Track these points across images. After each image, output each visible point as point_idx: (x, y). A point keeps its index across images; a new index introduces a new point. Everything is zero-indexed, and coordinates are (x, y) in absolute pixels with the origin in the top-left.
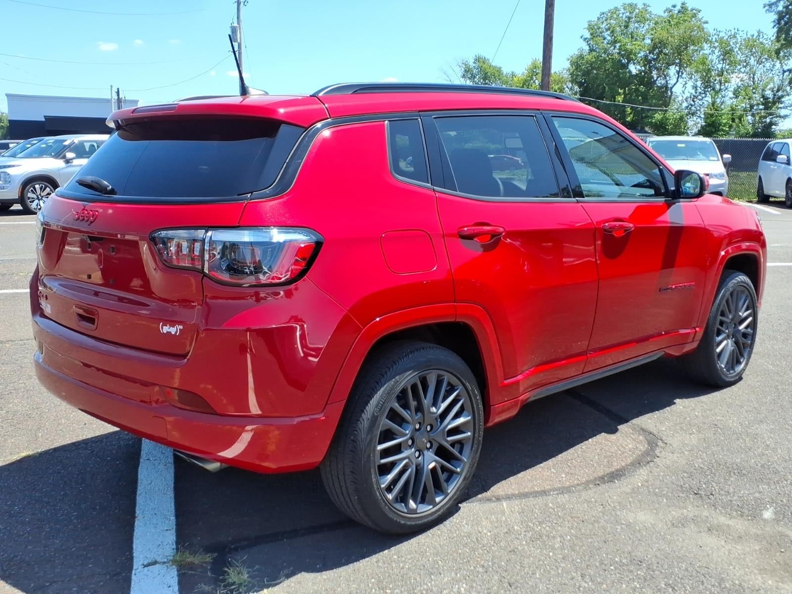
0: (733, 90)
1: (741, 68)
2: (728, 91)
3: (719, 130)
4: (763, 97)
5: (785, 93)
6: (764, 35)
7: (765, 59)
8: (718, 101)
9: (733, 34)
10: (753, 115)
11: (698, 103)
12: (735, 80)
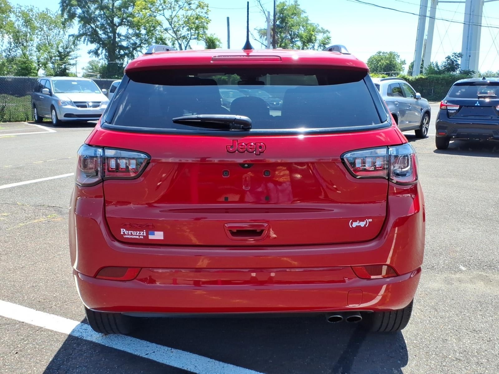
0: (36, 46)
1: (38, 32)
2: (33, 47)
3: (31, 73)
4: (59, 51)
5: (71, 50)
6: (50, 12)
7: (53, 27)
8: (27, 53)
9: (30, 8)
10: (53, 63)
11: (13, 53)
12: (36, 40)
